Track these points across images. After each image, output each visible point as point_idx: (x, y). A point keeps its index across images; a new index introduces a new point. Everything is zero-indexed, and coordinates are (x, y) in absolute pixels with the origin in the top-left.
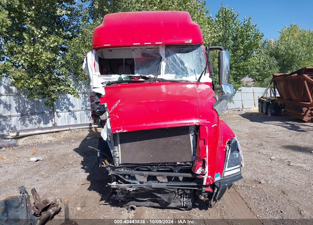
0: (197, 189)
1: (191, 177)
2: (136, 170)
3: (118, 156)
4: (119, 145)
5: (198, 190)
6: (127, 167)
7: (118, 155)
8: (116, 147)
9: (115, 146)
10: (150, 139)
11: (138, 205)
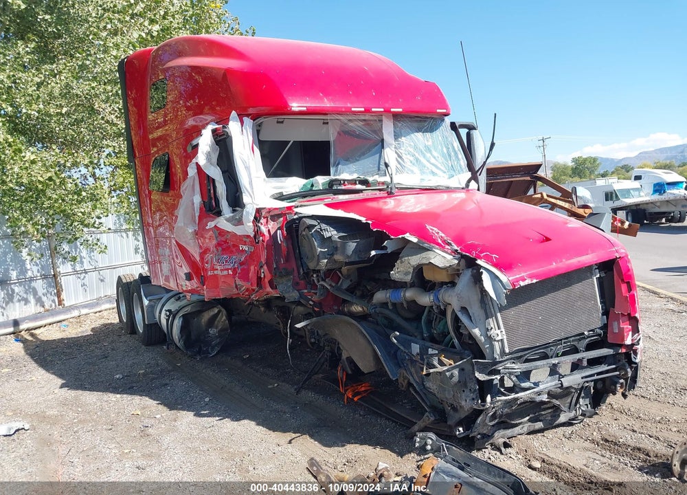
0: (618, 373)
1: (612, 353)
2: (524, 362)
3: (500, 338)
4: (499, 315)
5: (620, 374)
6: (511, 359)
7: (500, 335)
8: (491, 320)
9: (487, 318)
10: (544, 295)
11: (510, 435)
